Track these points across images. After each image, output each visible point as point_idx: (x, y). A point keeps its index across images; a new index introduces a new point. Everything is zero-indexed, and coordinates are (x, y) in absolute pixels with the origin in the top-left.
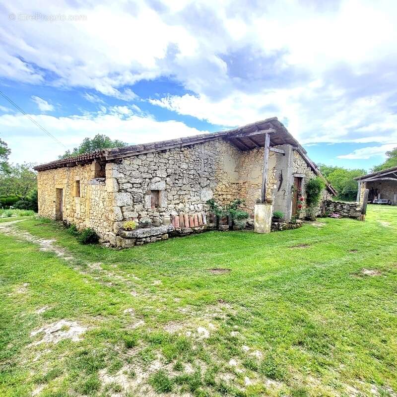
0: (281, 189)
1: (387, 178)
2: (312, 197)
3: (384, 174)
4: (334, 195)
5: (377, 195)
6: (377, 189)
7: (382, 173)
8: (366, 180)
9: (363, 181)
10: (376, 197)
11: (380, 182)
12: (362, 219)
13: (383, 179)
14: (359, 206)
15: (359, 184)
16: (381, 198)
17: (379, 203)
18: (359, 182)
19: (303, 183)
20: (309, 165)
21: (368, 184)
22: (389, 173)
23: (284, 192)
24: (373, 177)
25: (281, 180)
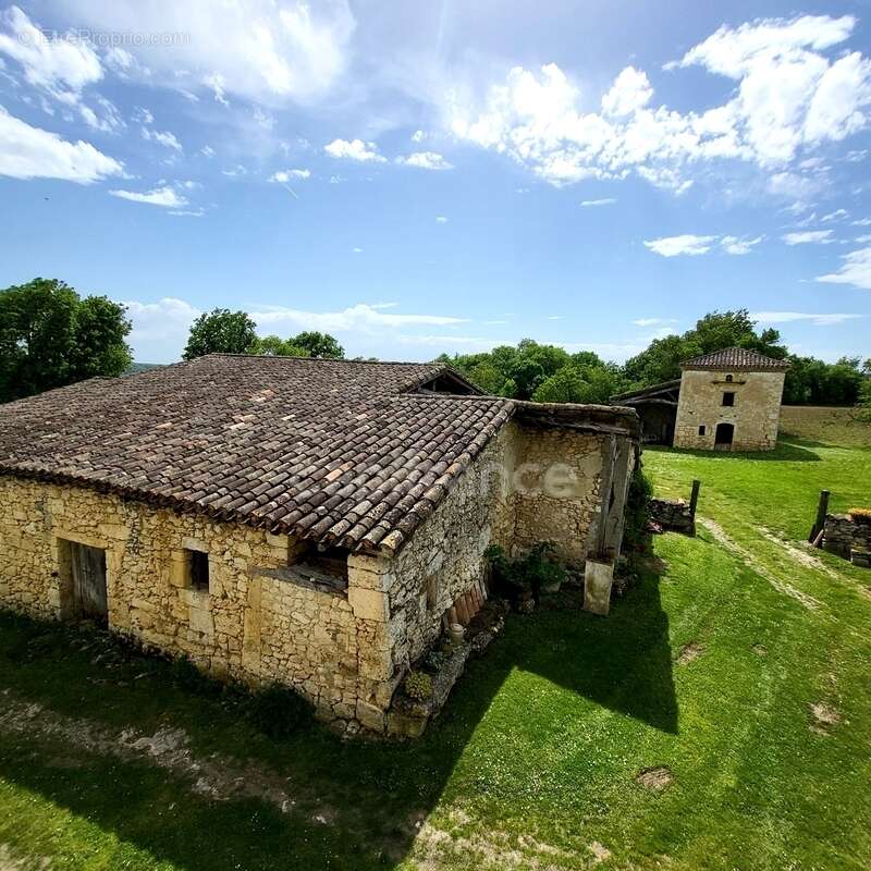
1: (658, 400)
3: (656, 393)
7: (652, 391)
11: (649, 406)
13: (652, 400)
14: (687, 508)
22: (663, 391)
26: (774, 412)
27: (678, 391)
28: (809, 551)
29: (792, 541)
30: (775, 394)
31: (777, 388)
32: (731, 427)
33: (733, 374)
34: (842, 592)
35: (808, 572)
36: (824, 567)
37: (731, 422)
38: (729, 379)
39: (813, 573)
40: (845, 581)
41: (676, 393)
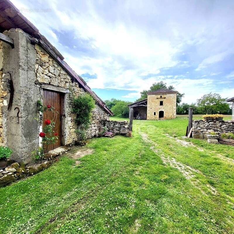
0: (13, 107)
1: (142, 105)
2: (81, 117)
3: (141, 103)
4: (110, 115)
5: (138, 114)
6: (138, 111)
7: (139, 102)
8: (133, 106)
9: (131, 106)
10: (137, 116)
11: (138, 107)
12: (129, 136)
13: (140, 105)
14: (127, 124)
15: (130, 108)
16: (140, 116)
17: (139, 118)
18: (129, 107)
19: (67, 100)
20: (73, 79)
21: (134, 108)
22: (143, 102)
23: (17, 111)
24: (136, 105)
25: (12, 91)
26: (175, 106)
27: (147, 102)
28: (186, 140)
29: (178, 137)
30: (174, 101)
31: (175, 99)
32: (163, 112)
33: (162, 95)
34: (209, 160)
35: (186, 149)
36: (195, 146)
37: (163, 110)
38: (161, 97)
39: (189, 150)
40: (209, 153)
41: (146, 102)
